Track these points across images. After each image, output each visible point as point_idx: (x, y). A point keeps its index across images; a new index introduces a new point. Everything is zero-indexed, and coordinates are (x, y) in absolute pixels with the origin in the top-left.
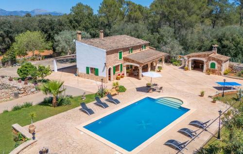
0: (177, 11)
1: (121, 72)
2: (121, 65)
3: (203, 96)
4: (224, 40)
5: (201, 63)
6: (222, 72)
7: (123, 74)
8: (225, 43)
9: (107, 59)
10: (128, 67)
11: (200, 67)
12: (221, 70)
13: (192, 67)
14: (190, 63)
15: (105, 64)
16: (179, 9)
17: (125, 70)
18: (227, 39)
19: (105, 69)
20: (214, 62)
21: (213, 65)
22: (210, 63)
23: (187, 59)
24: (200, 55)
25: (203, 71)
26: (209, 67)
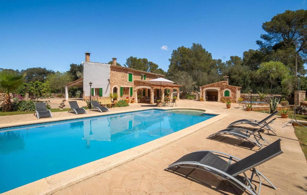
0: (189, 59)
1: (131, 96)
2: (131, 88)
3: (229, 108)
4: (232, 75)
5: (214, 96)
6: (237, 100)
7: (133, 99)
8: (233, 77)
9: (112, 76)
10: (139, 92)
11: (214, 99)
12: (235, 98)
13: (206, 98)
14: (204, 94)
15: (109, 80)
16: (190, 57)
17: (135, 95)
18: (235, 74)
19: (109, 87)
20: (227, 89)
21: (227, 93)
22: (224, 91)
23: (201, 90)
24: (214, 85)
25: (218, 101)
26: (224, 95)
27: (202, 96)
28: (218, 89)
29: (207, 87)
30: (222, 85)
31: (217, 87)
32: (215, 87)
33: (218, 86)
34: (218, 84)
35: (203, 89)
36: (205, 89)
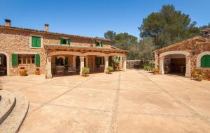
13: (165, 69)
14: (162, 62)
22: (199, 57)
23: (156, 56)
24: (178, 46)
25: (186, 75)
26: (198, 64)
27: (158, 66)
28: (187, 53)
29: (165, 51)
30: (195, 45)
31: (183, 49)
32: (180, 49)
33: (186, 48)
34: (186, 43)
35: (159, 55)
36: (162, 55)
